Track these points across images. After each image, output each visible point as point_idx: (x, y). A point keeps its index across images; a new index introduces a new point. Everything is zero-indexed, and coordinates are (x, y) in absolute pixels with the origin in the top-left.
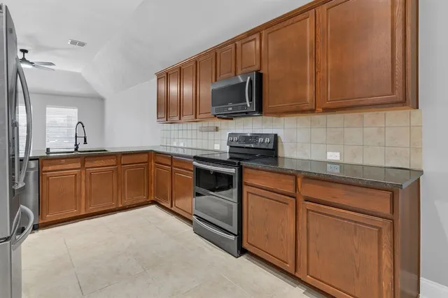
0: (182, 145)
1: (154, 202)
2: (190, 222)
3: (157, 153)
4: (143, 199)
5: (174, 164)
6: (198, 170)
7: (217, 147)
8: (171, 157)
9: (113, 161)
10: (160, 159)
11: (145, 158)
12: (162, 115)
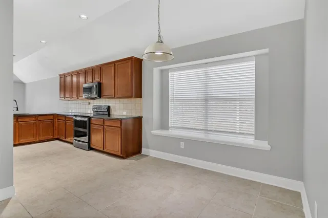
0: (74, 111)
1: (57, 139)
2: (72, 143)
3: (58, 115)
4: (51, 137)
5: (66, 119)
6: (76, 121)
7: (89, 112)
8: (65, 116)
9: (33, 119)
10: (60, 118)
11: (52, 117)
12: (62, 96)
